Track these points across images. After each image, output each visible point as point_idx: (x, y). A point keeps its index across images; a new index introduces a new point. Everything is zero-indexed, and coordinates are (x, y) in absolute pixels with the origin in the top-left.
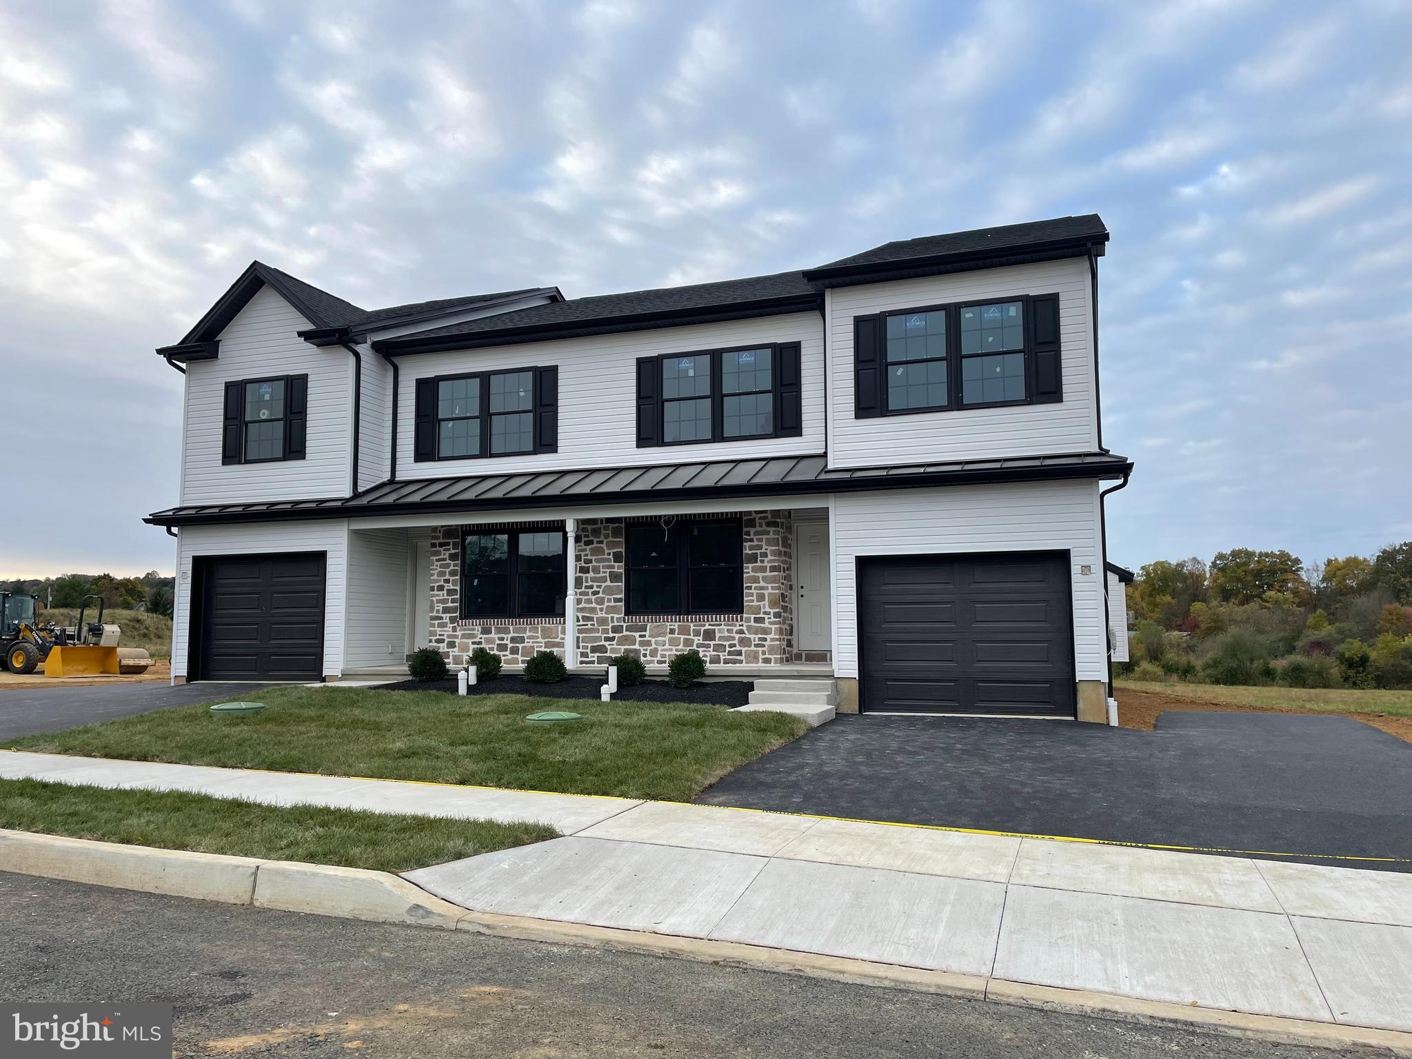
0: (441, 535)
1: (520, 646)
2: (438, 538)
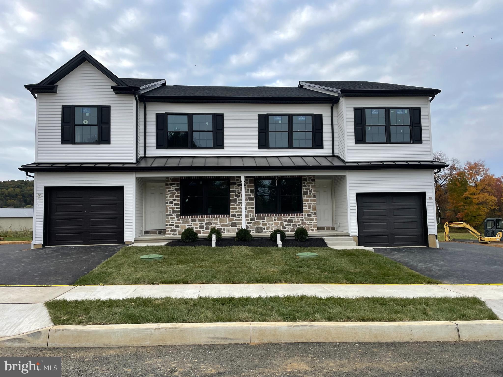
0: (171, 180)
1: (210, 226)
2: (169, 181)
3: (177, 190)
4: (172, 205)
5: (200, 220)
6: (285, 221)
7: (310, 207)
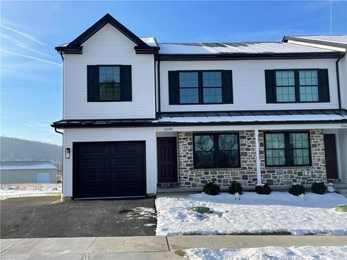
0: (184, 135)
1: (222, 179)
3: (189, 144)
4: (186, 159)
5: (212, 173)
6: (295, 173)
7: (319, 160)
